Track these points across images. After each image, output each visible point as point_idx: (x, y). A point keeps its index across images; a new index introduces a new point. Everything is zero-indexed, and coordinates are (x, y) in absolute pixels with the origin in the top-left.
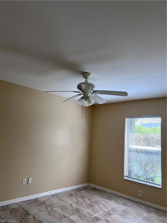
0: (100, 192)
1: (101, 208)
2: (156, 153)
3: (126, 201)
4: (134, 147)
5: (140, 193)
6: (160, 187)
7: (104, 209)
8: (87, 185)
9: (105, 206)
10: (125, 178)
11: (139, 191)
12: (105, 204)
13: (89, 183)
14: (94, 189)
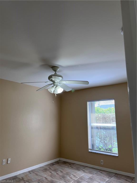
0: (70, 164)
1: (71, 178)
2: (112, 128)
3: (91, 170)
4: (95, 124)
5: (102, 162)
6: (117, 155)
7: (74, 178)
8: (59, 160)
9: (75, 176)
10: (90, 151)
11: (101, 160)
12: (75, 174)
13: (60, 158)
14: (65, 163)
